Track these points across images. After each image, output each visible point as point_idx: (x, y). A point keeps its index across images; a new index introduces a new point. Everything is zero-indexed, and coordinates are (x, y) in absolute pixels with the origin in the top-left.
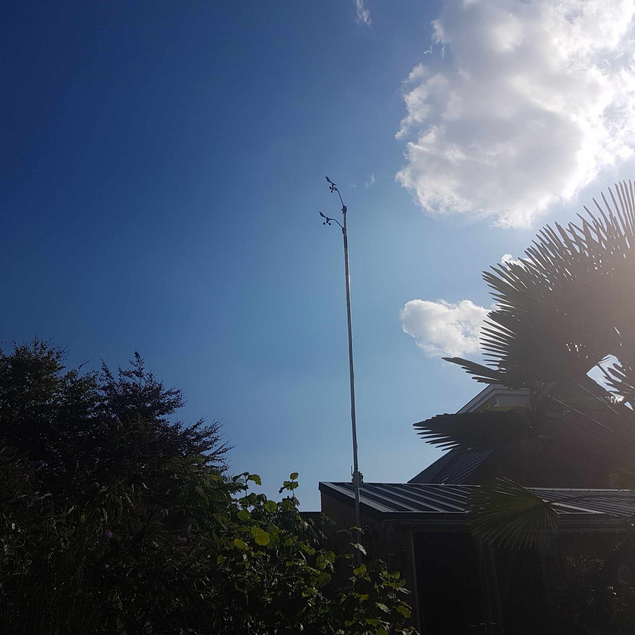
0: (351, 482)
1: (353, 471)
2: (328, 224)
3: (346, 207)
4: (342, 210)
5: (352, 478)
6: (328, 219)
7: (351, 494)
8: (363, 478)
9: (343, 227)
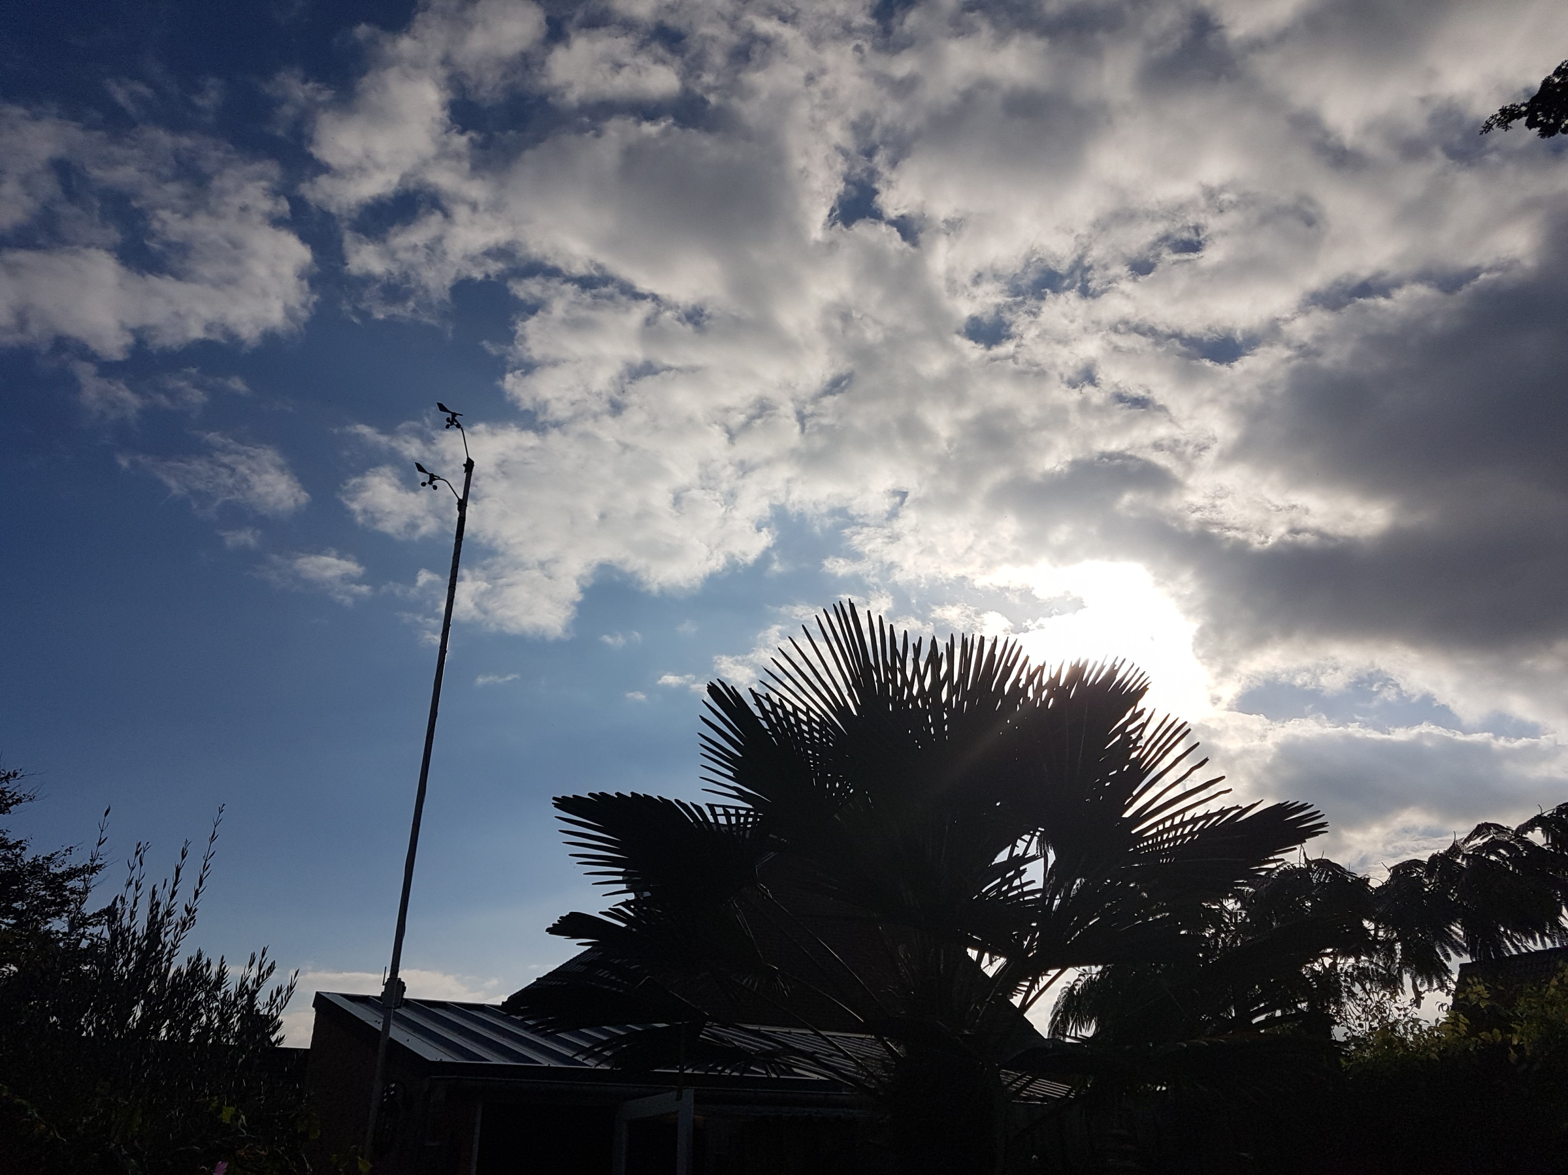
0: (380, 995)
1: (388, 976)
2: (431, 486)
3: (473, 462)
4: (464, 465)
5: (383, 991)
6: (433, 478)
7: (376, 1021)
8: (405, 991)
9: (461, 497)
